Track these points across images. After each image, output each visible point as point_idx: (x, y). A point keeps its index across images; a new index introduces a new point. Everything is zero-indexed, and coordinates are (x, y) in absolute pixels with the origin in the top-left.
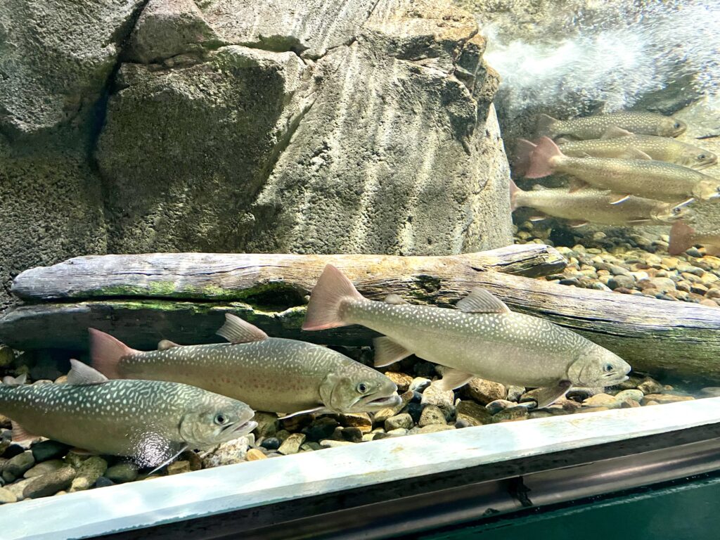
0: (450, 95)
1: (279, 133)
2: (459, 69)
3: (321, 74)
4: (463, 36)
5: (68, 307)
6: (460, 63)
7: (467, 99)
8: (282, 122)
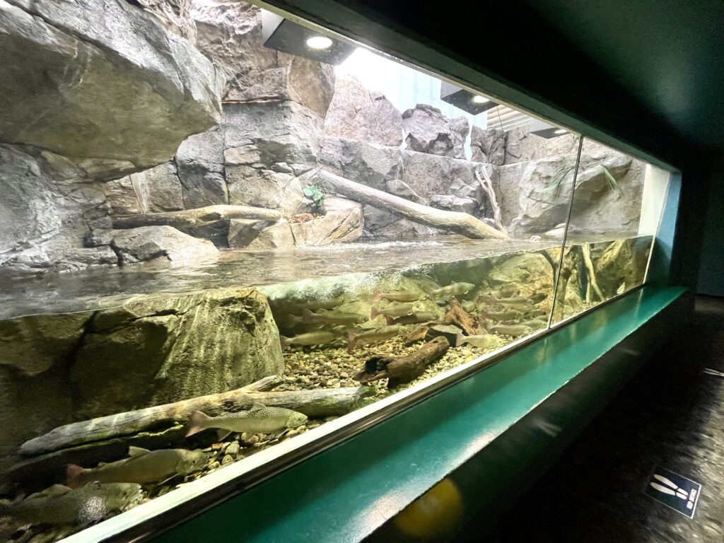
0: (243, 317)
1: (165, 349)
2: (247, 307)
3: (186, 320)
4: (247, 294)
5: (51, 455)
6: (247, 305)
7: (251, 317)
8: (167, 343)
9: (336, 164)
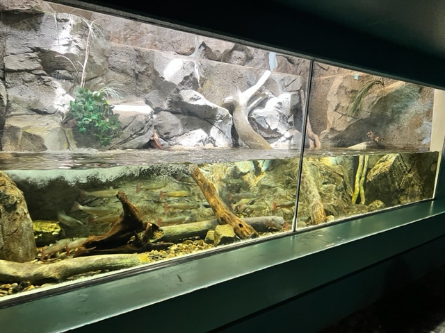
9: (129, 71)
